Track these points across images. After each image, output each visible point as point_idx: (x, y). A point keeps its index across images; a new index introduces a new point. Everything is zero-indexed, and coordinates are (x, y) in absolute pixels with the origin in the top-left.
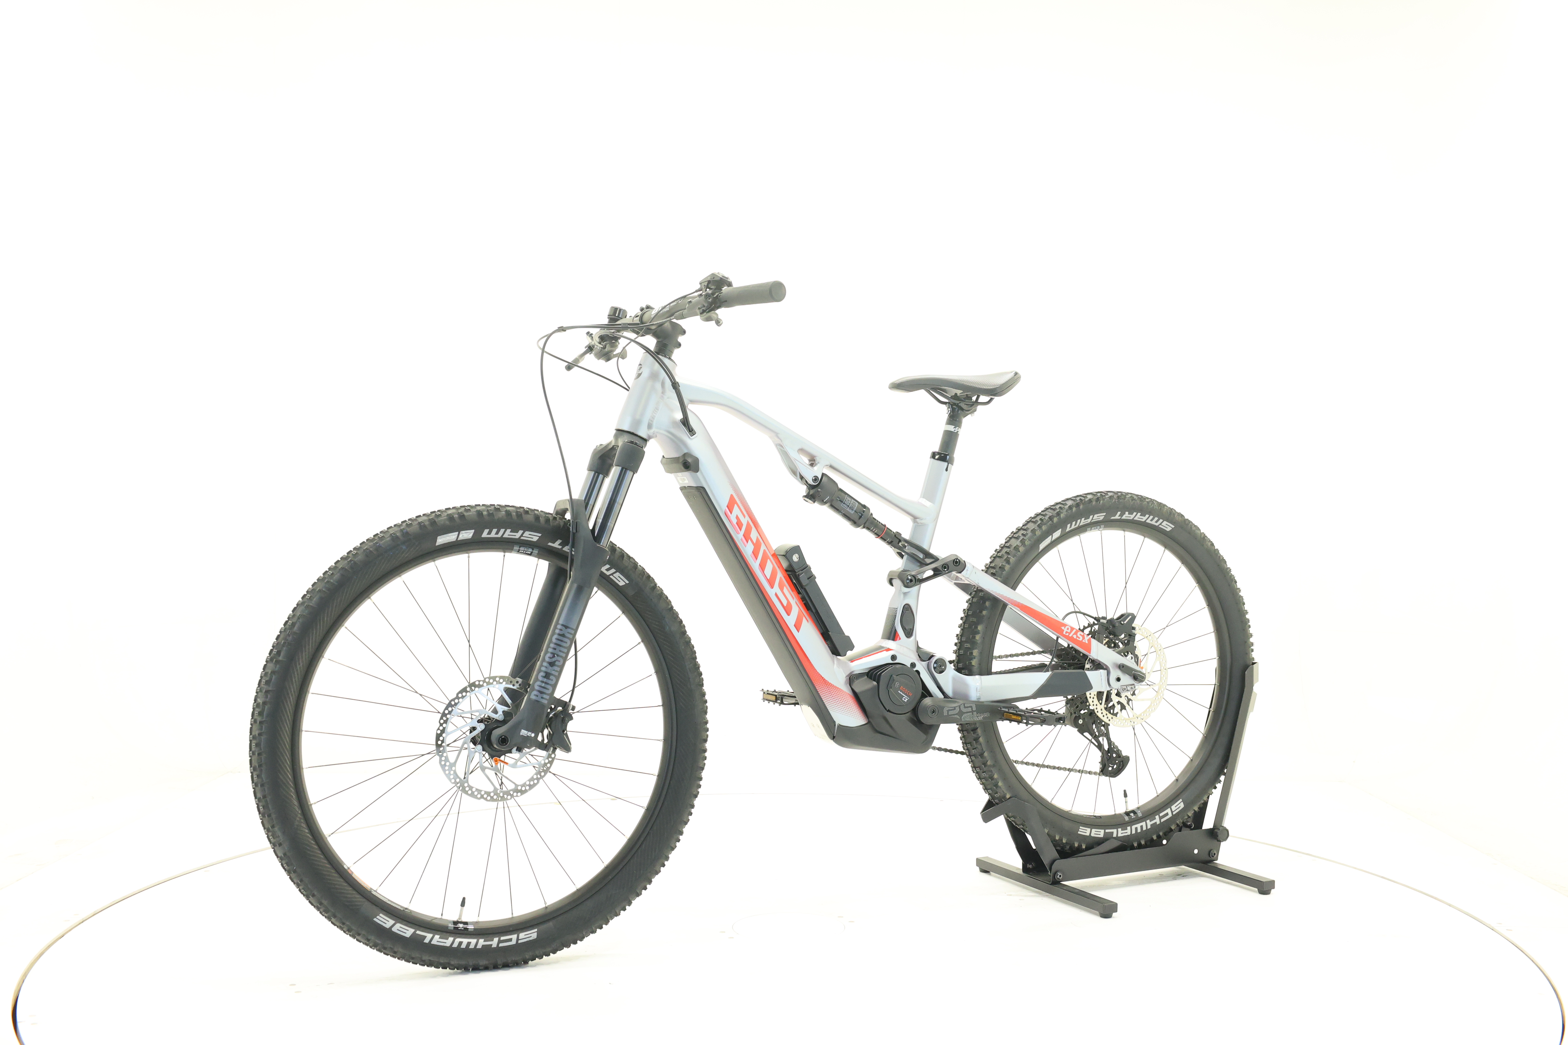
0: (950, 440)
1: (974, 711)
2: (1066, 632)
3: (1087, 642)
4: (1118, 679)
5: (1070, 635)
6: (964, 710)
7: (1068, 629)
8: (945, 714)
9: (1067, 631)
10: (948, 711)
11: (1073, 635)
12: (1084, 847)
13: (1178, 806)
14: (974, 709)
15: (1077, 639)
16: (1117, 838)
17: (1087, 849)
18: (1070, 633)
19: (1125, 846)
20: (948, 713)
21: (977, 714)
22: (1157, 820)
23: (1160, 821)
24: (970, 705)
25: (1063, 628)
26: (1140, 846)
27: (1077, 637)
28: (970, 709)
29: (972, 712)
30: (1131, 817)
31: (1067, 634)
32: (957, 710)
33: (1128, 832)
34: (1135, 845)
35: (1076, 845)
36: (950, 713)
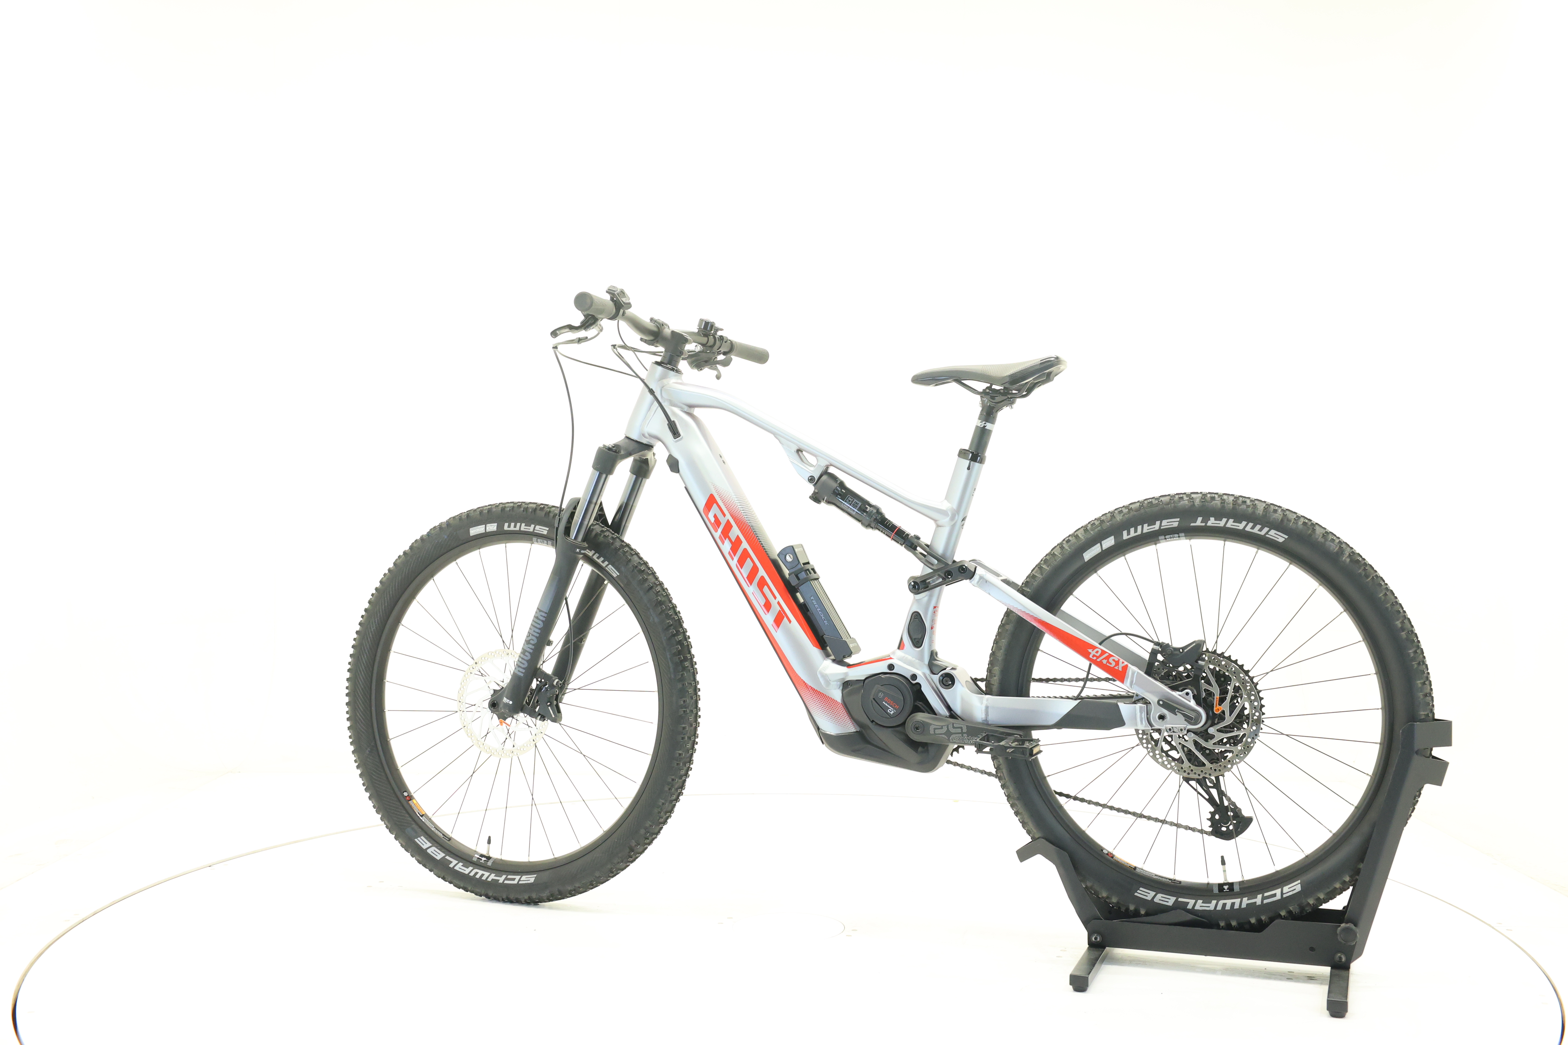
0: (982, 437)
1: (965, 733)
2: (1094, 656)
3: (1120, 669)
4: (1162, 717)
5: (1098, 660)
6: (953, 730)
7: (1097, 652)
8: (932, 732)
9: (1096, 654)
10: (935, 729)
11: (1103, 659)
12: (1143, 912)
13: (1294, 888)
14: (965, 730)
15: (1108, 664)
16: (1193, 912)
17: (1147, 914)
18: (1098, 657)
19: (1205, 921)
20: (934, 732)
21: (968, 736)
22: (1258, 900)
23: (1262, 902)
24: (961, 726)
25: (1090, 651)
26: (1229, 927)
27: (1108, 662)
28: (959, 730)
29: (962, 733)
30: (1226, 890)
31: (1095, 658)
32: (945, 729)
33: (1211, 906)
34: (1222, 924)
35: (1132, 908)
36: (937, 731)
